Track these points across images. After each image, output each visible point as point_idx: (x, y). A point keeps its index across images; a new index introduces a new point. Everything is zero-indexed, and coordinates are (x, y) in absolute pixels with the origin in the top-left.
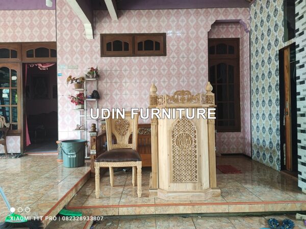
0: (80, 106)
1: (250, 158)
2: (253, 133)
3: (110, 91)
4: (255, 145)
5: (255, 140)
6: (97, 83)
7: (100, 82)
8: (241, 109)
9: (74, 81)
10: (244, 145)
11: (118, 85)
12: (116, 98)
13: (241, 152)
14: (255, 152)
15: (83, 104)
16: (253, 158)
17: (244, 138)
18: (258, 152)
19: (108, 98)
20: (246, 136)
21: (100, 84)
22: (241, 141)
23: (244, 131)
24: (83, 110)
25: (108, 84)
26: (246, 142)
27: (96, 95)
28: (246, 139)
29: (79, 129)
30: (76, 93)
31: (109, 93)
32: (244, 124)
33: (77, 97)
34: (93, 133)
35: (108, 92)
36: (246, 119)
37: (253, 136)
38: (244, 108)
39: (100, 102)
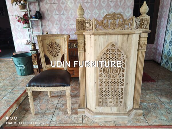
0: (26, 25)
1: (160, 64)
2: (165, 46)
3: (50, 11)
4: (165, 55)
5: (166, 52)
6: (39, 5)
7: (41, 3)
8: (158, 25)
9: (18, 3)
10: (155, 54)
11: (56, 6)
12: (56, 17)
13: (152, 58)
14: (165, 61)
15: (29, 23)
16: (161, 64)
17: (156, 49)
18: (167, 61)
19: (49, 17)
20: (159, 47)
21: (41, 5)
22: (153, 50)
23: (157, 43)
24: (29, 28)
25: (49, 5)
26: (158, 52)
27: (39, 16)
28: (158, 50)
29: (29, 44)
30: (22, 13)
31: (50, 14)
32: (158, 38)
33: (23, 17)
34: (33, 51)
35: (49, 12)
36: (161, 34)
37: (165, 48)
38: (160, 25)
39: (43, 21)
